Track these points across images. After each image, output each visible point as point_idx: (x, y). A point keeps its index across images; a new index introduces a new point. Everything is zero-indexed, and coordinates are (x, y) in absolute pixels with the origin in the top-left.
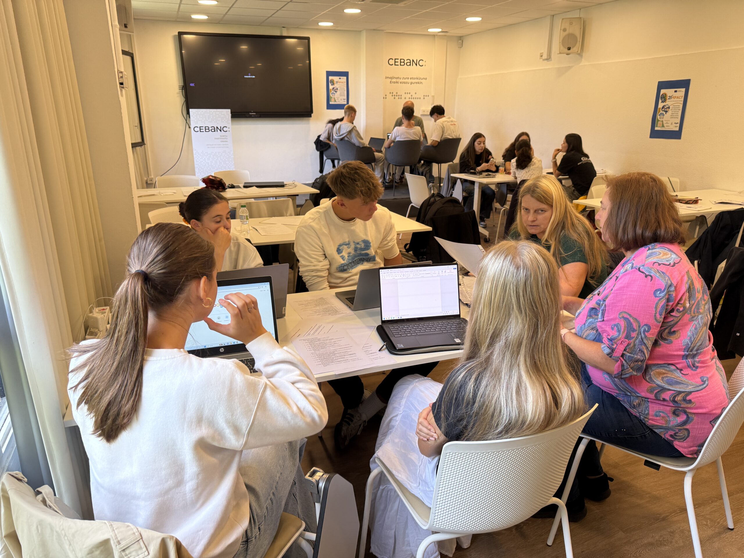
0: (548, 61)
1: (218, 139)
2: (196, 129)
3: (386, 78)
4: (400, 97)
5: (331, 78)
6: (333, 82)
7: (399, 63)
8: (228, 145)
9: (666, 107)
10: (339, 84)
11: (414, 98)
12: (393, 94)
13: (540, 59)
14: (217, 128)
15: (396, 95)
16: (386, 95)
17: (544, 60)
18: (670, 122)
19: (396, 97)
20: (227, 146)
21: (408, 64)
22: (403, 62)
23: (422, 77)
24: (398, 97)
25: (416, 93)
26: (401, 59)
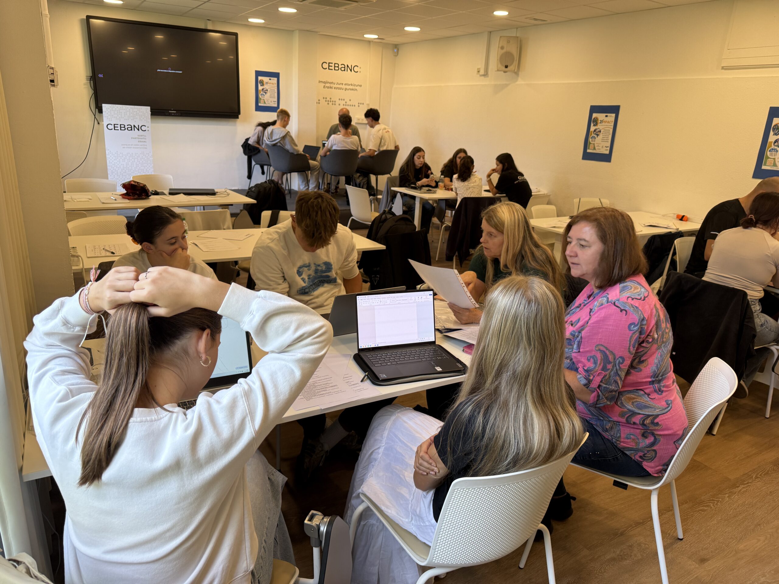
0: (485, 77)
1: (135, 138)
2: (109, 127)
3: (320, 82)
4: (334, 103)
5: (260, 78)
6: (262, 83)
7: (333, 68)
8: (146, 145)
9: (597, 131)
10: (268, 85)
11: (348, 105)
12: (327, 100)
13: (477, 74)
14: (134, 126)
15: (329, 100)
16: (319, 100)
17: (481, 76)
18: (601, 145)
19: (329, 102)
20: (145, 147)
21: (343, 69)
22: (337, 67)
23: (357, 84)
24: (332, 103)
25: (350, 100)
26: (335, 64)
